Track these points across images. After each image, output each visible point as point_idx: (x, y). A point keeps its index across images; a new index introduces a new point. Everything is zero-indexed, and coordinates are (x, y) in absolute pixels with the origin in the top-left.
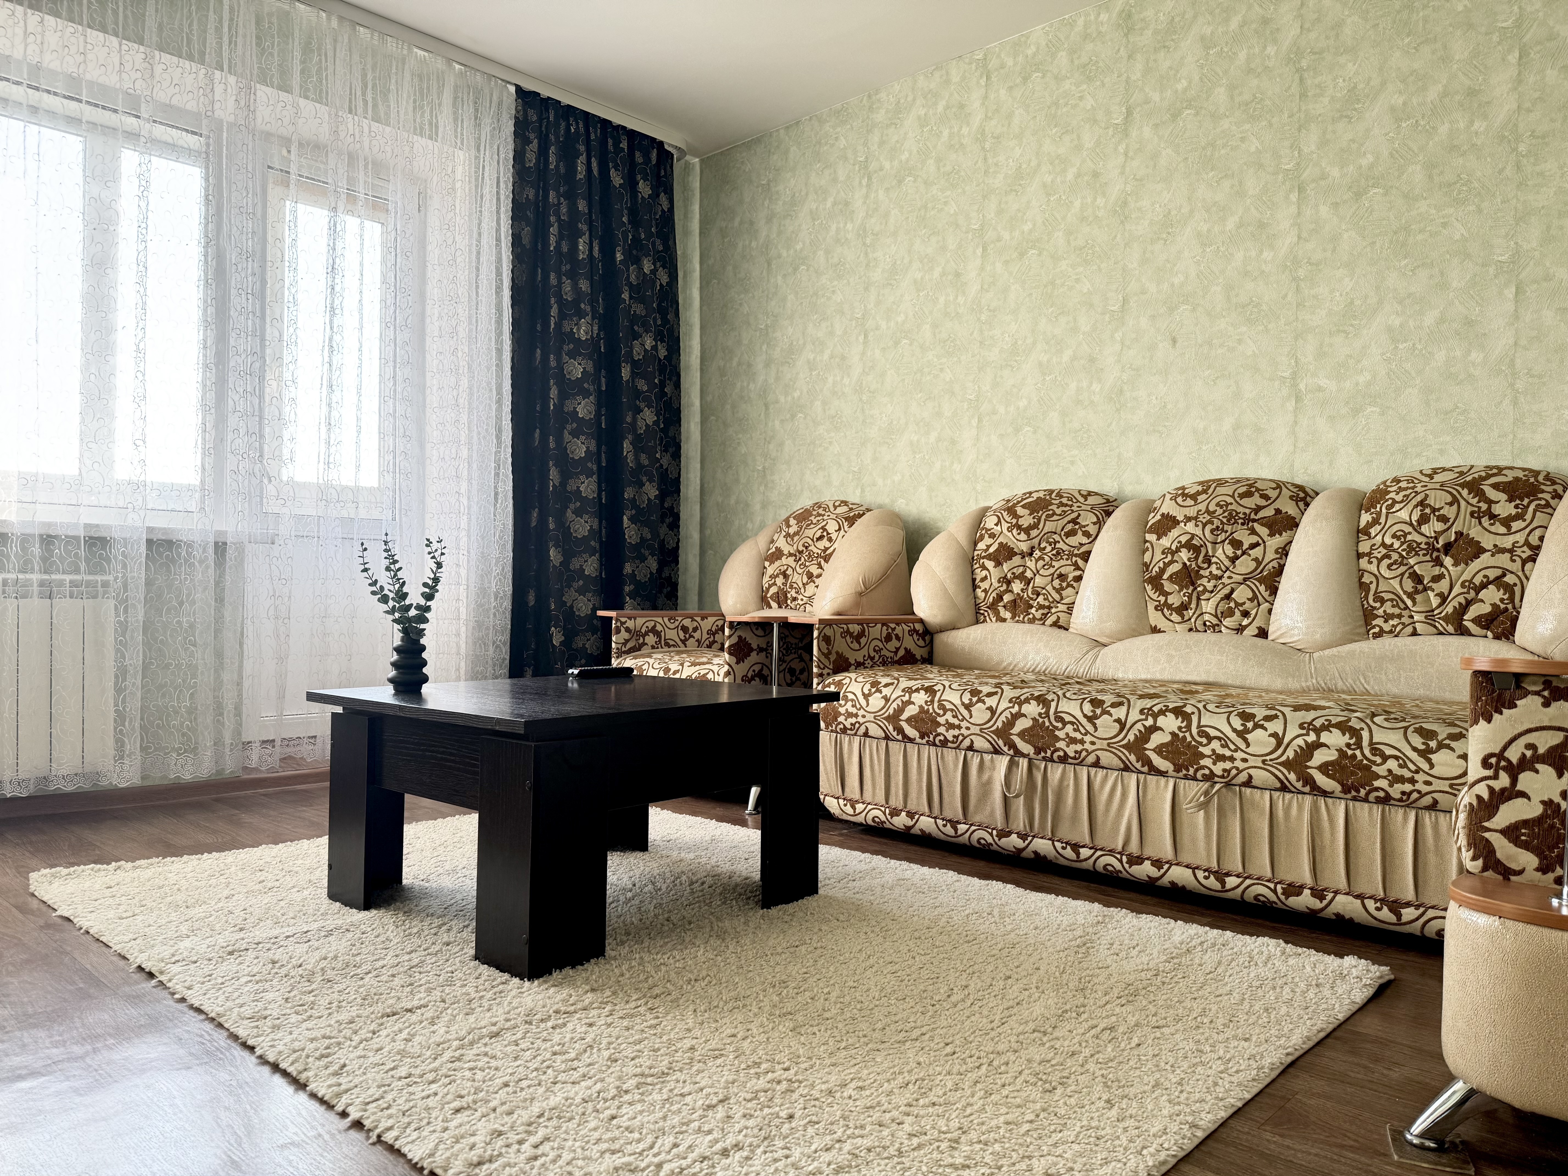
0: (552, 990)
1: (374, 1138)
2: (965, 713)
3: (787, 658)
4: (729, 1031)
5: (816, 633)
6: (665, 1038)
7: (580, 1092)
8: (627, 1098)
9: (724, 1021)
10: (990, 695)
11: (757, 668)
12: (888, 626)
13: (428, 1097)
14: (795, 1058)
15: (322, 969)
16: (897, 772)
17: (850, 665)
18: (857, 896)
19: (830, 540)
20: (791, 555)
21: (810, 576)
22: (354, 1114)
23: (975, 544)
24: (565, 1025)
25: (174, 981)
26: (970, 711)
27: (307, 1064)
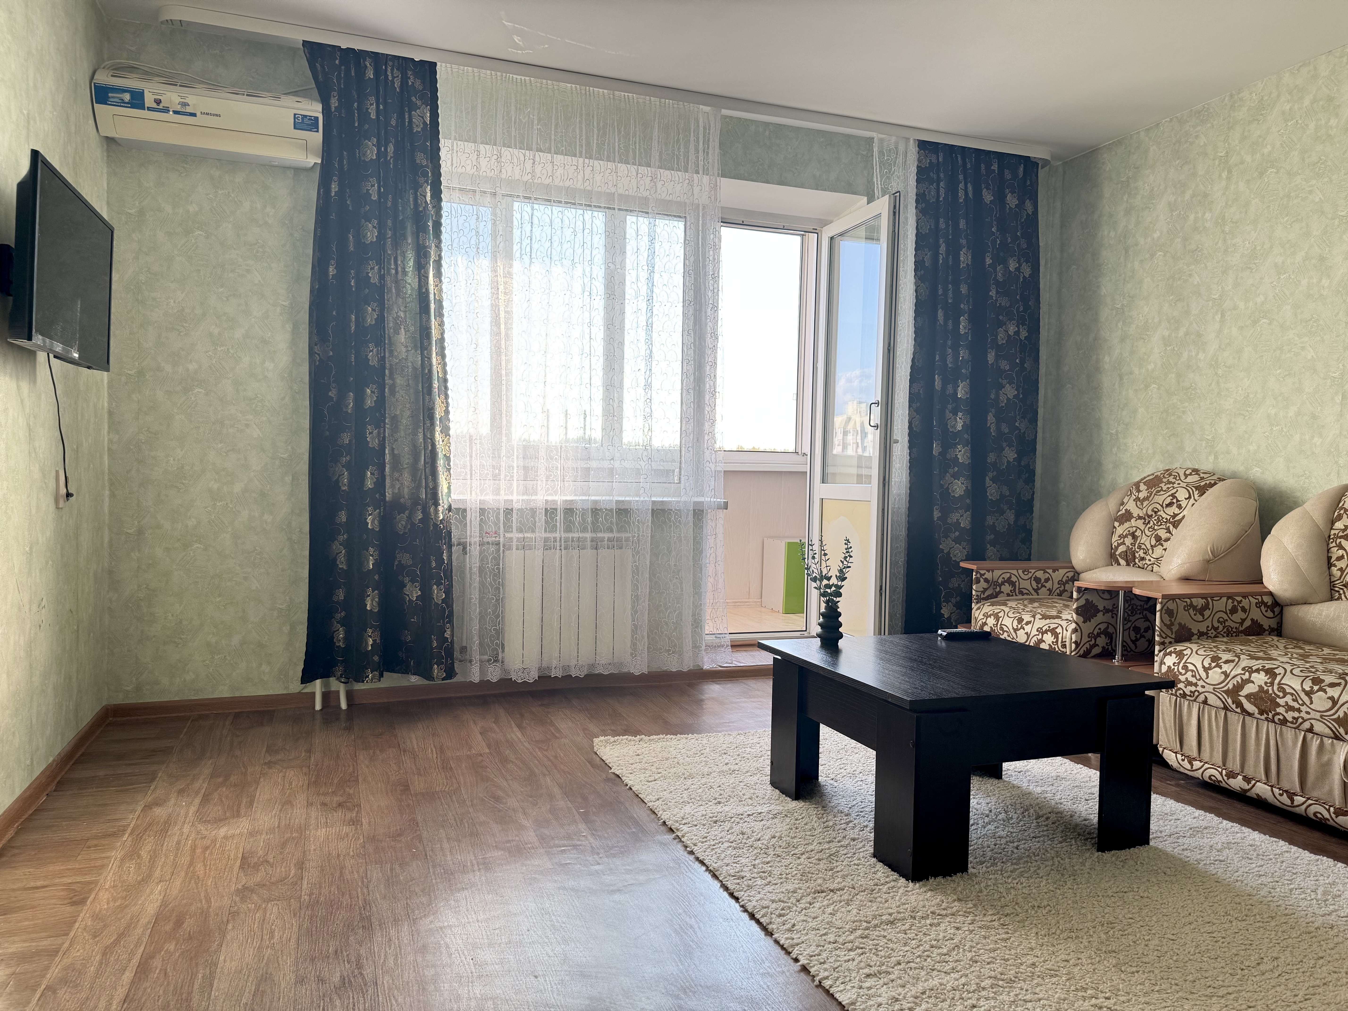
0: (929, 894)
1: (817, 983)
2: (1306, 699)
3: (1133, 619)
4: (1064, 957)
5: (1158, 607)
6: (1013, 952)
7: (950, 981)
8: (984, 993)
9: (1060, 946)
10: (1332, 685)
11: (1103, 627)
12: (1234, 600)
13: (849, 961)
14: (1116, 991)
15: (773, 845)
16: (1235, 741)
17: (1193, 634)
18: (1185, 853)
19: (1179, 507)
20: (1140, 518)
21: (1158, 539)
22: (803, 961)
23: (1333, 523)
24: (939, 924)
25: (686, 838)
26: (1311, 698)
27: (771, 919)
